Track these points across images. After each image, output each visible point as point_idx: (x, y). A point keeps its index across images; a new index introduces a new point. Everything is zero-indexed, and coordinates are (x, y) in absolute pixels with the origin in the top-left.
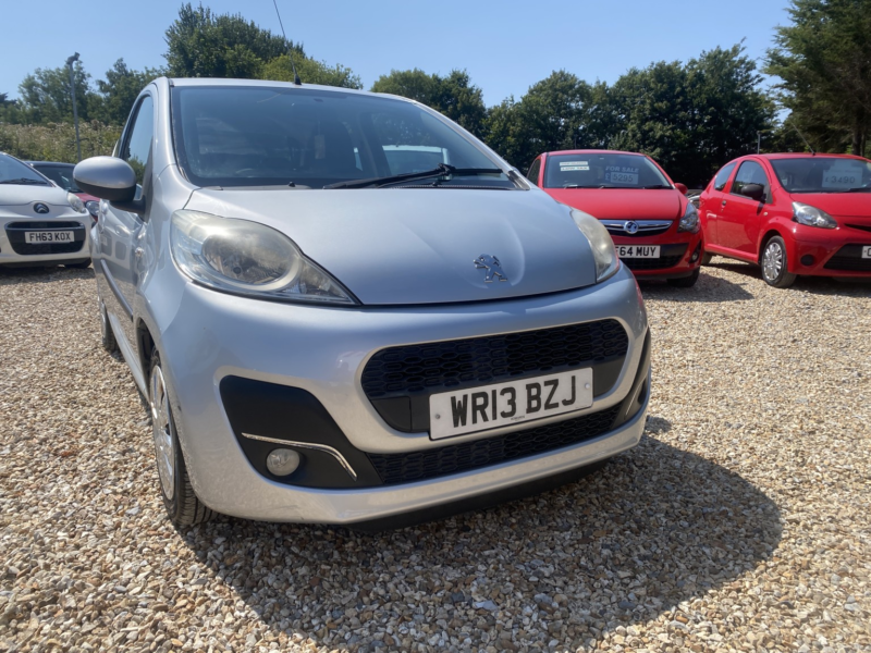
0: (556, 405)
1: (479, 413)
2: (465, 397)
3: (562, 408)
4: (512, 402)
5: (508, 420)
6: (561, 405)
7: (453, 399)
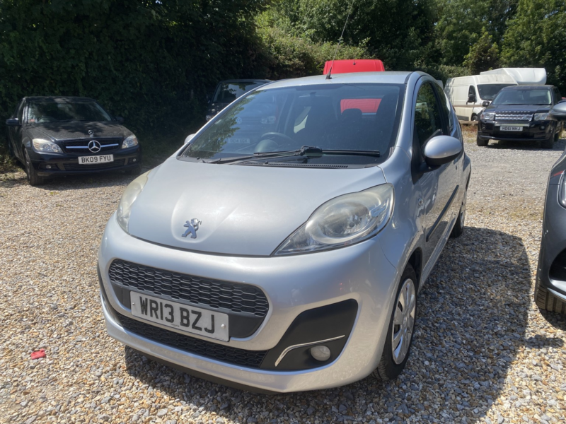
0: (200, 329)
1: (153, 311)
2: (146, 299)
3: (203, 333)
4: (171, 313)
5: (169, 324)
6: (203, 329)
7: (141, 298)
